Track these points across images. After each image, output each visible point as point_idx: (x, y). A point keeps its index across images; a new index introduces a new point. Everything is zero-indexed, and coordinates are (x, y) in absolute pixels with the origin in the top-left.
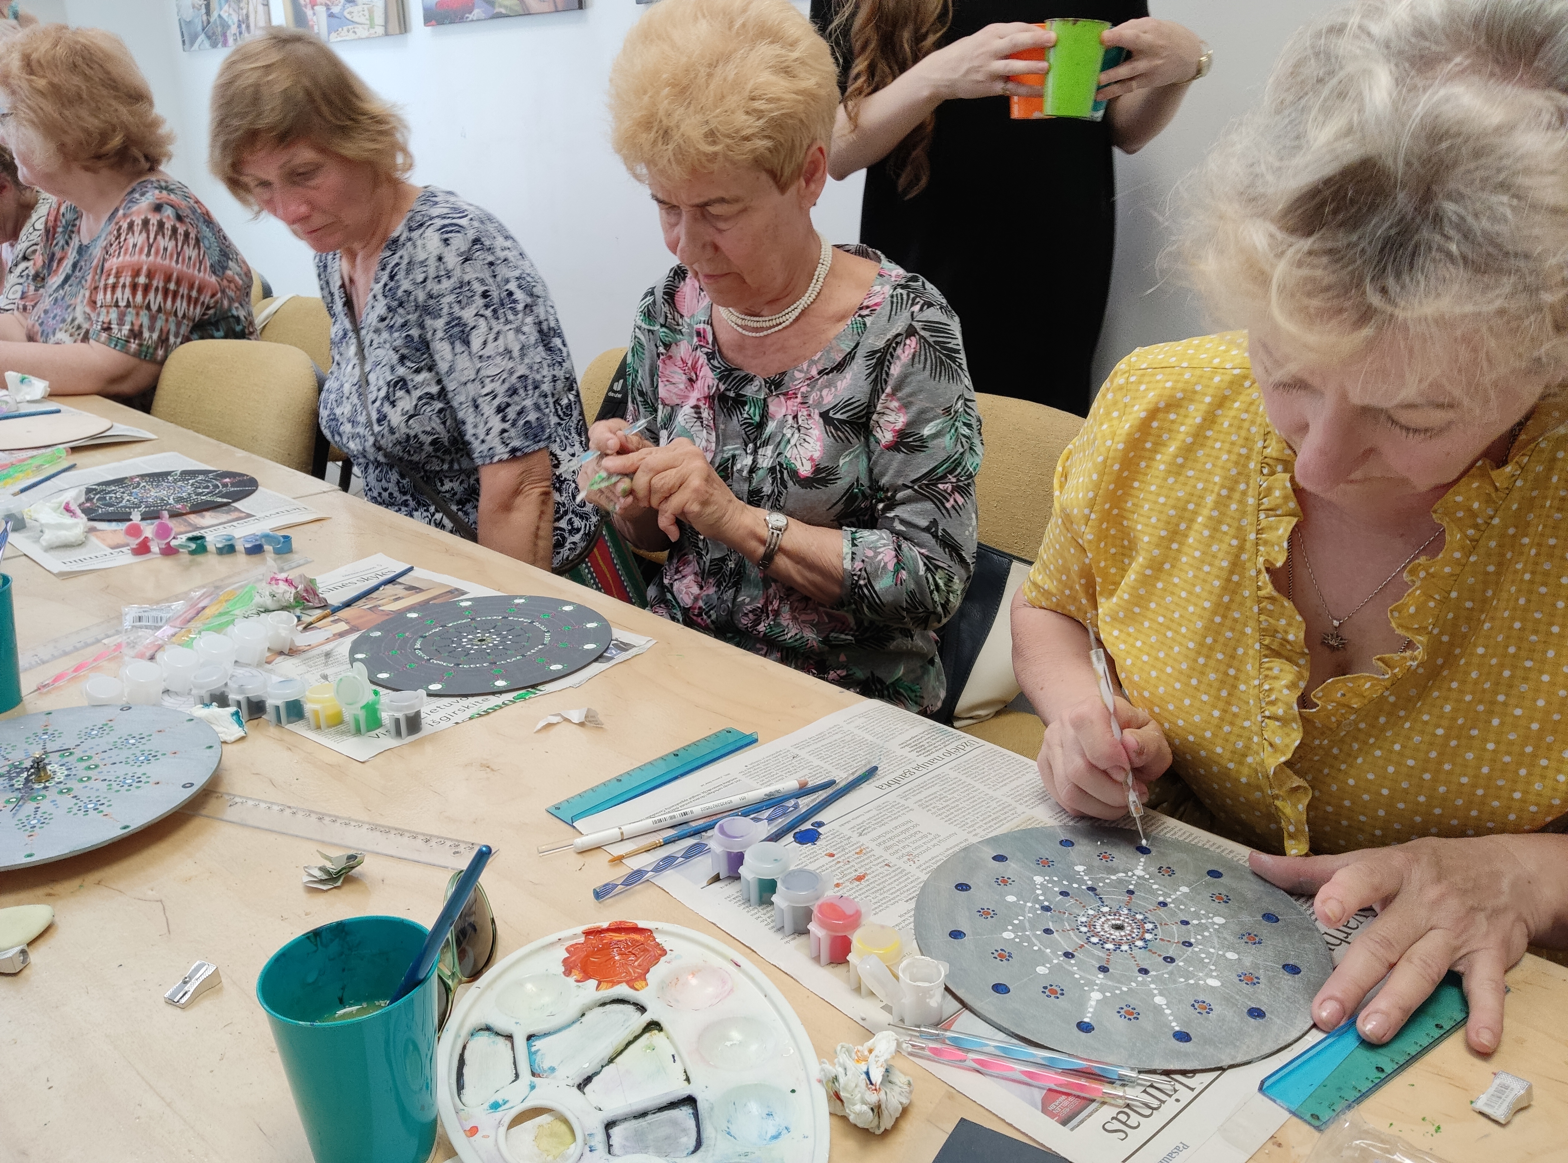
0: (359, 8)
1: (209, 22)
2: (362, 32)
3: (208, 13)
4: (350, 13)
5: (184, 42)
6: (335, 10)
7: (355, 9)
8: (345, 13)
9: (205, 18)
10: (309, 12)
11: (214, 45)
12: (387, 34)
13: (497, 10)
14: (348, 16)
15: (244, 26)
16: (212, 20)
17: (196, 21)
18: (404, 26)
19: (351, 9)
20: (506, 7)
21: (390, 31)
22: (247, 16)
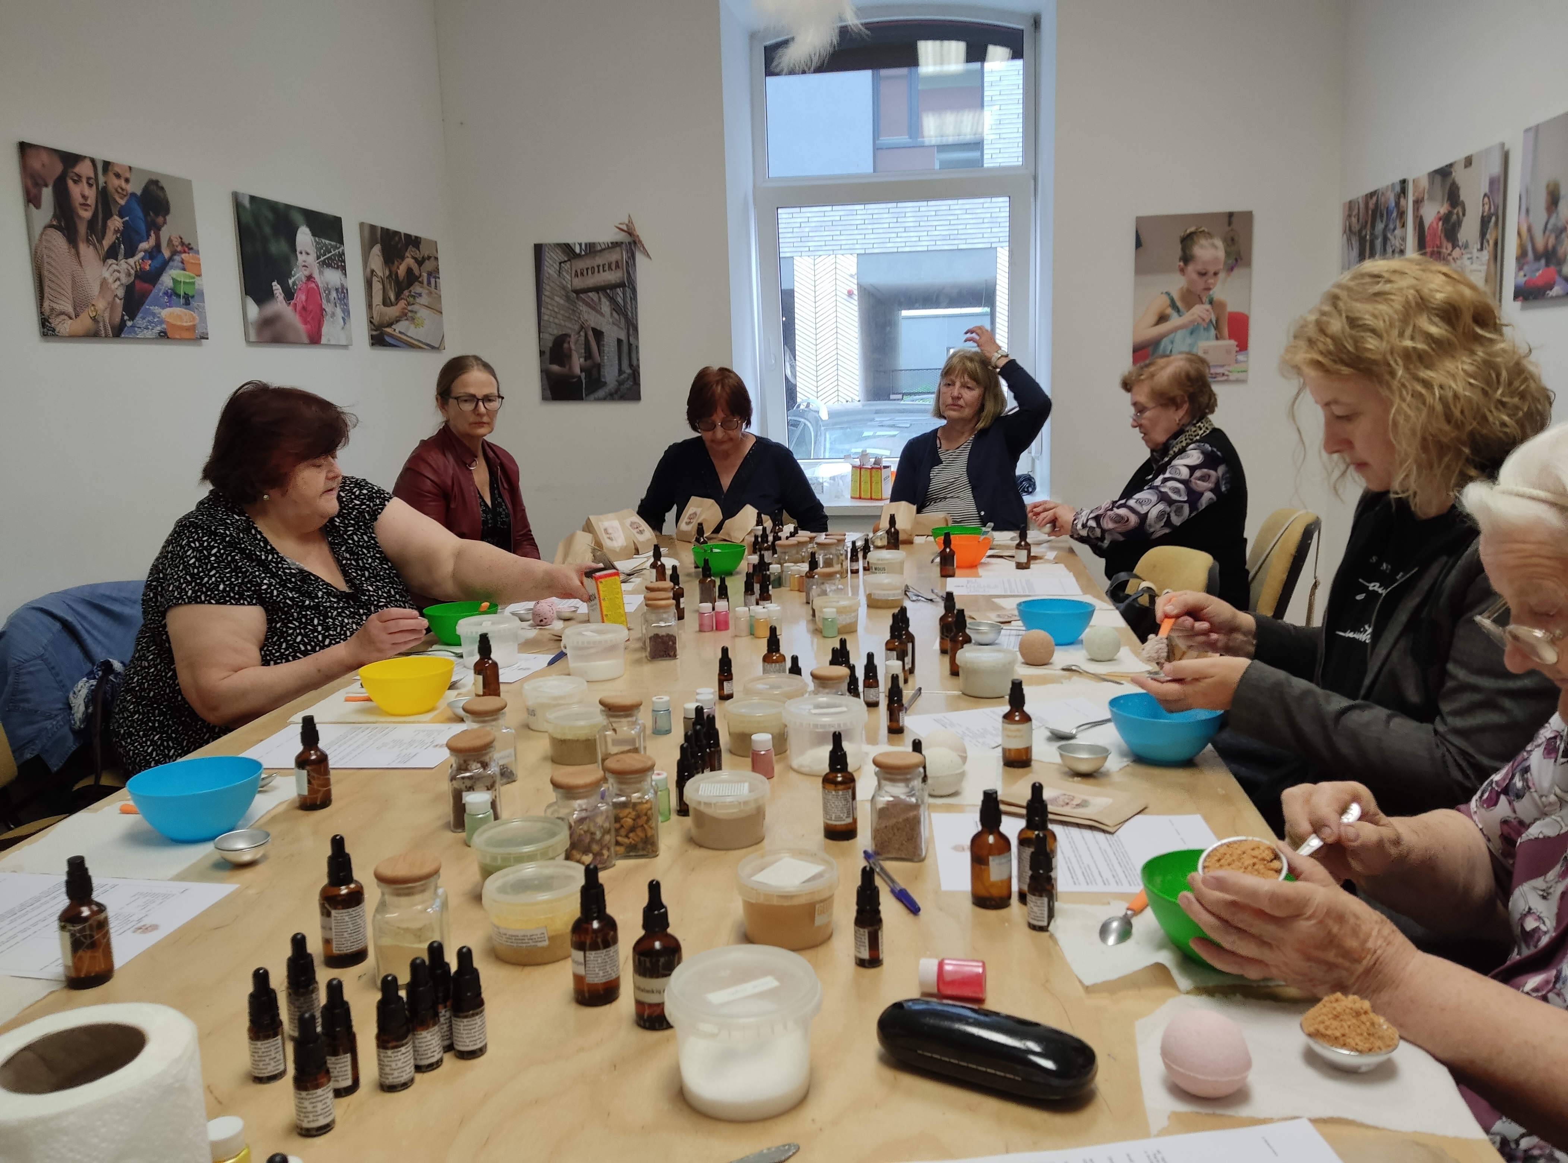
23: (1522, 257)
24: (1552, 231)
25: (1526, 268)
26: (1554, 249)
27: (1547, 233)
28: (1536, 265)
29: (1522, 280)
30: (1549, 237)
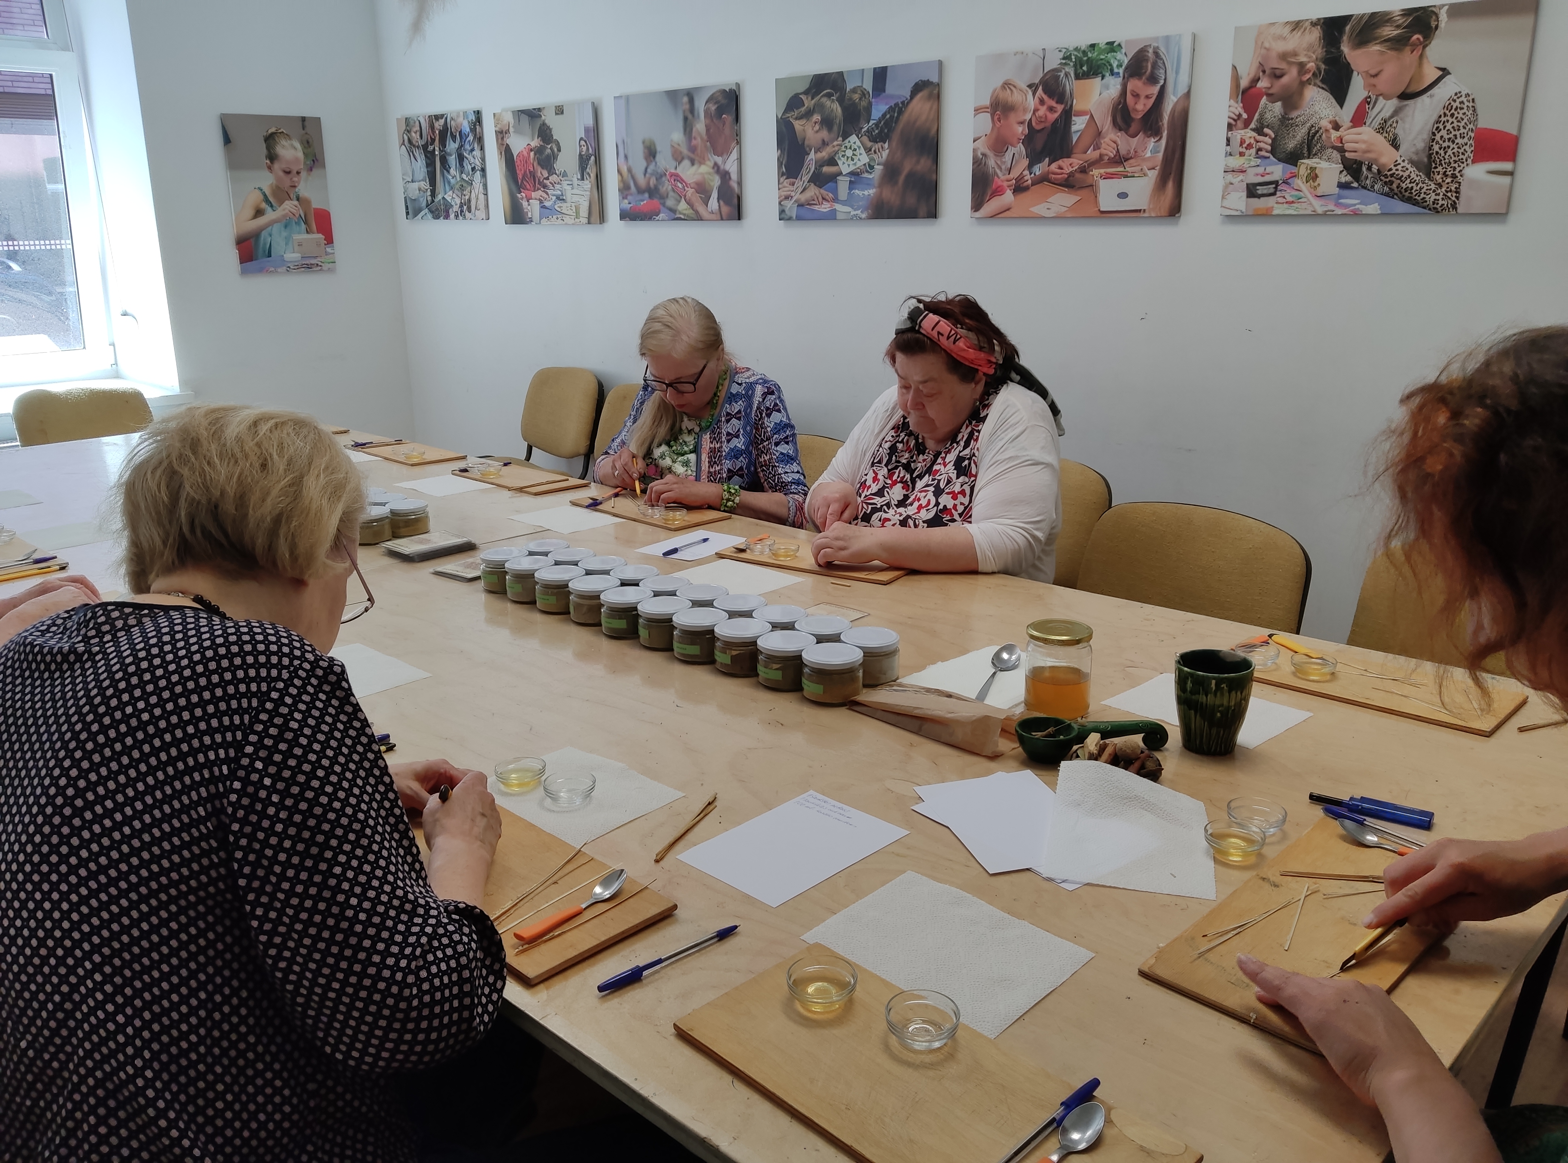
0: (569, 205)
1: (433, 201)
2: (567, 219)
3: (433, 194)
4: (560, 207)
5: (407, 213)
6: (547, 204)
7: (564, 205)
8: (556, 207)
9: (429, 198)
10: (525, 203)
11: (436, 217)
12: (589, 223)
13: (678, 216)
14: (559, 209)
15: (465, 207)
16: (436, 200)
17: (421, 199)
18: (602, 219)
19: (560, 205)
20: (684, 215)
21: (592, 220)
22: (469, 200)
23: (624, 190)
24: (652, 174)
25: (629, 197)
26: (656, 187)
27: (647, 175)
28: (640, 197)
29: (626, 205)
30: (649, 179)
